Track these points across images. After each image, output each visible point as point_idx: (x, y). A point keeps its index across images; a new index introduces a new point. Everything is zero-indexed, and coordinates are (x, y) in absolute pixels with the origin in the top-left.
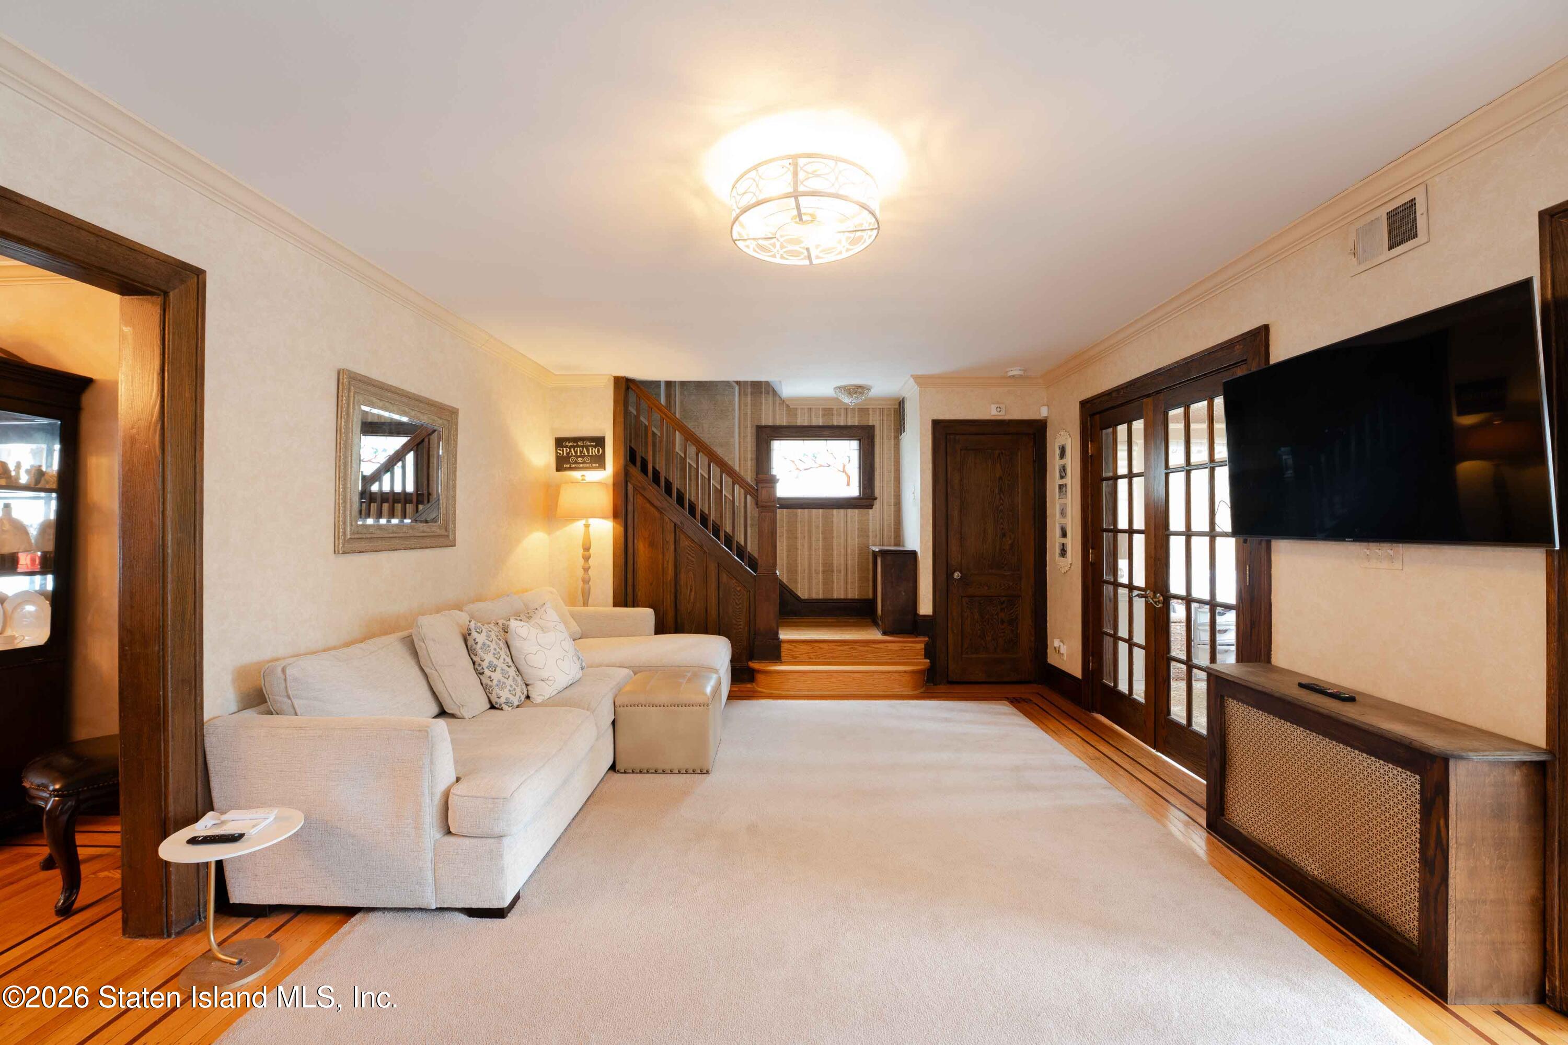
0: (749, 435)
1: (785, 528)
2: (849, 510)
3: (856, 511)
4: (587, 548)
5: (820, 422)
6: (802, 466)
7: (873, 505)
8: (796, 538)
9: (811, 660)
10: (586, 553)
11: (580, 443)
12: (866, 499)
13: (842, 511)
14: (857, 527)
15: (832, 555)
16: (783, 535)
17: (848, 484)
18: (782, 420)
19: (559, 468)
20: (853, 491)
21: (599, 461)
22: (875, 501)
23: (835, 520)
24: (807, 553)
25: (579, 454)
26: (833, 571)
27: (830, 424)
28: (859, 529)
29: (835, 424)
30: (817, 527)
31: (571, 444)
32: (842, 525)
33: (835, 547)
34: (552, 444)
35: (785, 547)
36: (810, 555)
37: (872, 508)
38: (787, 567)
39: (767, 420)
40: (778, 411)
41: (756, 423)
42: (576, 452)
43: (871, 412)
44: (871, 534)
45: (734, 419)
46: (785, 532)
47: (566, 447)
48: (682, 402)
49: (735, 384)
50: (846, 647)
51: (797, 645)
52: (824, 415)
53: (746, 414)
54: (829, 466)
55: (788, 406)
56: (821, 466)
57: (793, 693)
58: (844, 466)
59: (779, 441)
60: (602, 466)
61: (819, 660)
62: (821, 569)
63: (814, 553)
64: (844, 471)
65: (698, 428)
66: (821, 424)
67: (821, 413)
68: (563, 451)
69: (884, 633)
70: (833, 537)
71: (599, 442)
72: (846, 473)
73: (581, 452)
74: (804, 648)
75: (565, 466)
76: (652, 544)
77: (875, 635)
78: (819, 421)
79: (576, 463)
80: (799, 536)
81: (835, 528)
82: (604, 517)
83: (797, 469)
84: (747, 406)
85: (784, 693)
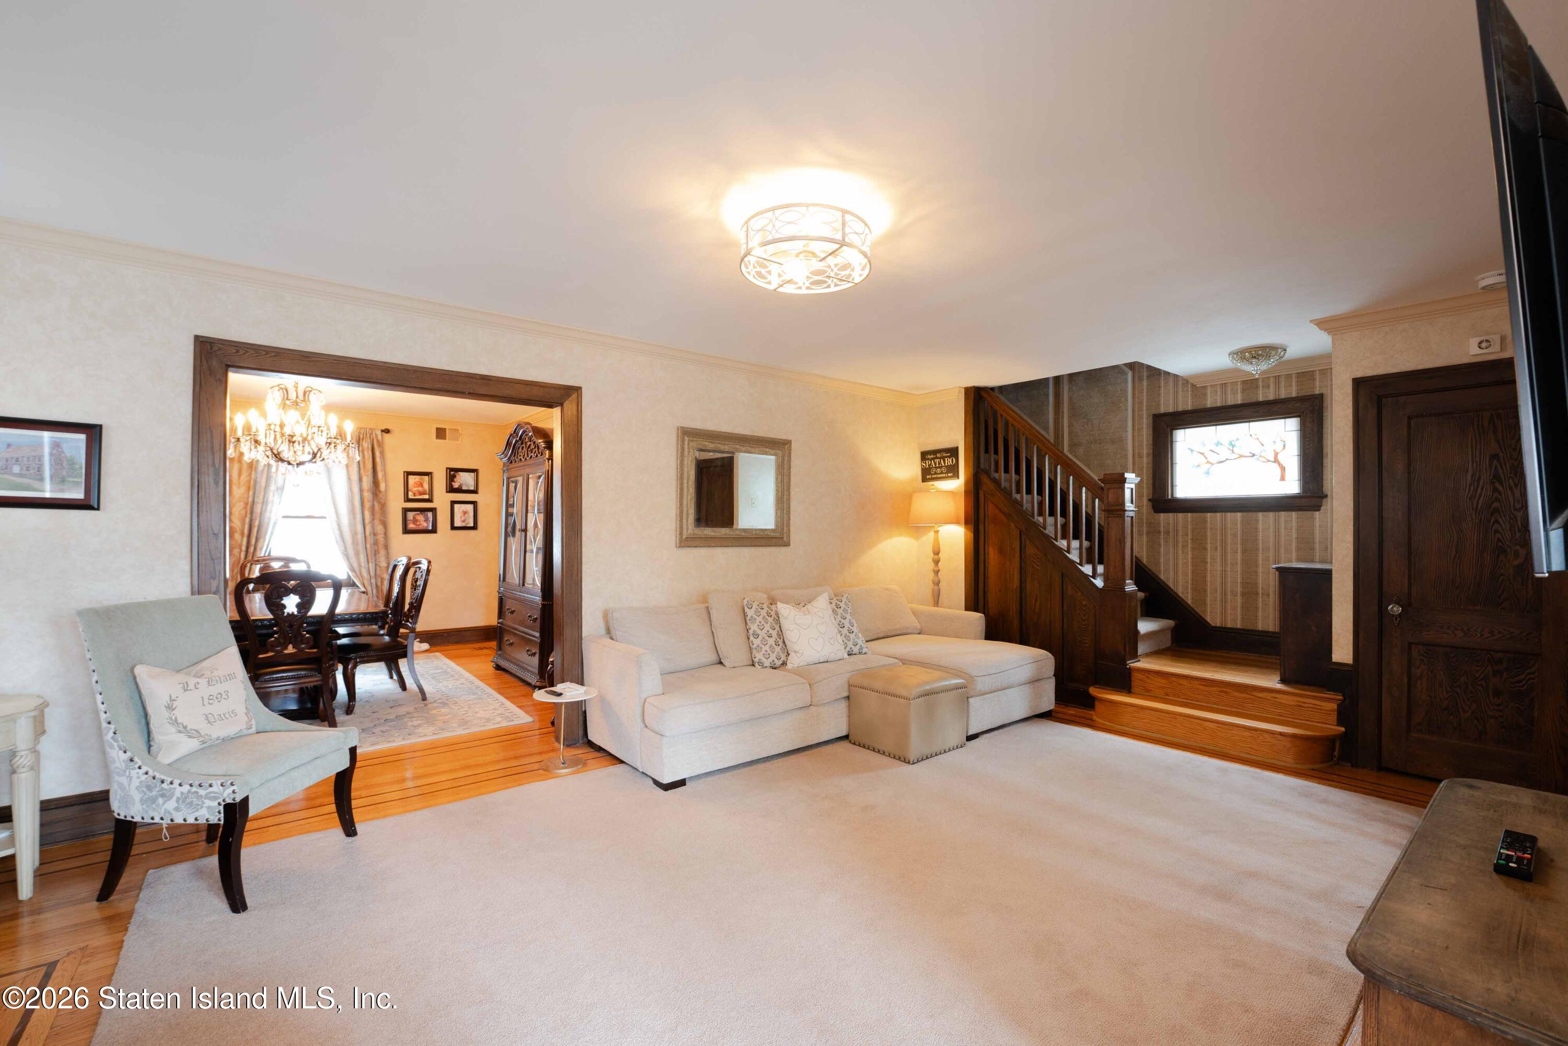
0: (1145, 426)
1: (1190, 537)
2: (1282, 514)
3: (1294, 514)
4: (937, 552)
5: (1239, 399)
6: (1213, 458)
7: (1321, 506)
8: (1205, 549)
9: (1167, 697)
10: (936, 557)
11: (938, 455)
12: (1310, 497)
13: (1271, 515)
14: (1294, 536)
15: (1256, 572)
16: (1187, 546)
17: (1283, 478)
18: (1186, 403)
19: (924, 480)
20: (1292, 486)
21: (953, 471)
22: (1324, 500)
23: (1260, 526)
24: (1219, 568)
25: (937, 465)
26: (1257, 594)
27: (1254, 400)
28: (1297, 538)
29: (1261, 399)
30: (1235, 535)
31: (932, 456)
32: (1272, 535)
33: (1260, 563)
34: (918, 457)
35: (1190, 560)
36: (1224, 572)
37: (1319, 510)
38: (1192, 584)
39: (1167, 405)
40: (1180, 393)
41: (1154, 412)
42: (935, 464)
43: (1317, 376)
44: (1317, 546)
45: (1127, 410)
46: (1189, 541)
47: (928, 459)
48: (1070, 399)
49: (1127, 369)
50: (1214, 689)
51: (1150, 676)
52: (1243, 391)
53: (1141, 403)
54: (1254, 455)
55: (1193, 386)
56: (1241, 456)
57: (1127, 729)
58: (1276, 454)
59: (1183, 430)
60: (956, 475)
61: (1178, 699)
62: (1239, 590)
63: (1229, 569)
64: (1276, 460)
65: (1087, 425)
66: (1239, 402)
67: (1239, 387)
68: (926, 463)
69: (1283, 681)
70: (1257, 549)
71: (953, 452)
72: (1279, 464)
73: (939, 464)
74: (1162, 682)
75: (928, 477)
76: (1001, 551)
77: (1271, 681)
78: (1237, 398)
79: (936, 473)
80: (1209, 546)
81: (1260, 538)
82: (957, 522)
83: (1208, 462)
84: (1142, 392)
85: (1117, 727)
